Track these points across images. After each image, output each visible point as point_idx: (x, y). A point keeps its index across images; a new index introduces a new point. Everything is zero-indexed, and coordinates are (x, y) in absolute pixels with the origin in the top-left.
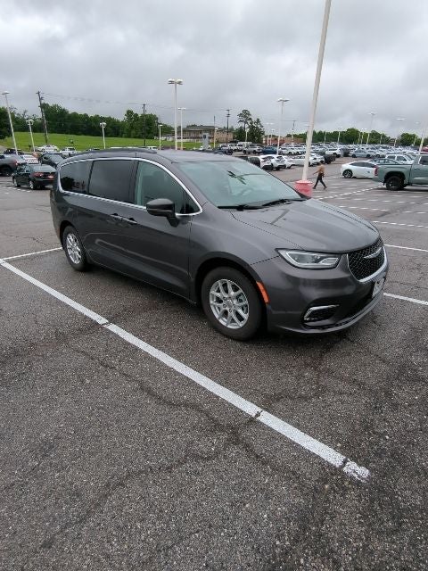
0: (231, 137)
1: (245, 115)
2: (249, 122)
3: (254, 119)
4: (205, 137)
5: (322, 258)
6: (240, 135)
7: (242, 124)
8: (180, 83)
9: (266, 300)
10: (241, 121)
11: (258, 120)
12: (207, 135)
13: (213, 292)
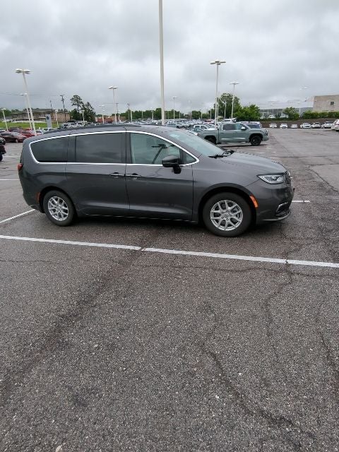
0: (68, 117)
1: (77, 100)
2: (81, 105)
3: (85, 103)
4: (48, 118)
5: (277, 178)
6: (75, 116)
7: (76, 107)
8: (27, 72)
9: (256, 206)
10: (74, 104)
11: (88, 103)
12: (49, 116)
13: (213, 211)
